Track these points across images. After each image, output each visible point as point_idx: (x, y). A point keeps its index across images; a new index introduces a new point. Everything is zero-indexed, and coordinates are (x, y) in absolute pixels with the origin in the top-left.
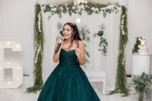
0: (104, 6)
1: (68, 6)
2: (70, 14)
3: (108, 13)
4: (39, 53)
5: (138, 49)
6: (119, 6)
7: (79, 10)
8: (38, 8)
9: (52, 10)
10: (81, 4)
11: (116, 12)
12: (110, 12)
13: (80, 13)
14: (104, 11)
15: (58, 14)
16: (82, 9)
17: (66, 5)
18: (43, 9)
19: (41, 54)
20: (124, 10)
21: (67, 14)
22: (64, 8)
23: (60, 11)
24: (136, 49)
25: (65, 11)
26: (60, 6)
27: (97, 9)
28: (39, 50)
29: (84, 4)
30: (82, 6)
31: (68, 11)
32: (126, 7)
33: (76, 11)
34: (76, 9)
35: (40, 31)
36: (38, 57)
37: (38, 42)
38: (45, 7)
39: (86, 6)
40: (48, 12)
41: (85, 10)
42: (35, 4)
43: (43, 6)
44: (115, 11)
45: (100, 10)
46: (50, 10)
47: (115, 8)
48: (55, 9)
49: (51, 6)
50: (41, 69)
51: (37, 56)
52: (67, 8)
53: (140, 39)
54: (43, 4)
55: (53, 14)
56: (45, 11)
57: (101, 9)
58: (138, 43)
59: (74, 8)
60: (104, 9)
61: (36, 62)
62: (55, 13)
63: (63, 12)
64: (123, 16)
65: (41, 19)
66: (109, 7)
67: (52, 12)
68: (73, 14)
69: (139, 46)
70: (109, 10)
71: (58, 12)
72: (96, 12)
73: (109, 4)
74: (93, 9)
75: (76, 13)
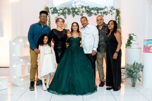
0: (102, 9)
1: (72, 9)
2: (74, 16)
3: (105, 15)
5: (131, 43)
6: (114, 9)
7: (81, 12)
9: (59, 12)
10: (82, 7)
11: (112, 14)
12: (106, 15)
13: (82, 15)
14: (101, 13)
15: (63, 15)
16: (83, 12)
17: (70, 8)
18: (50, 11)
20: (118, 12)
21: (71, 15)
22: (69, 10)
23: (66, 13)
24: (129, 44)
25: (69, 12)
26: (65, 8)
27: (96, 12)
29: (85, 7)
30: (84, 9)
31: (71, 13)
34: (78, 11)
39: (87, 9)
40: (55, 14)
41: (86, 12)
42: (44, 7)
43: (51, 9)
45: (98, 12)
46: (57, 12)
48: (61, 11)
49: (58, 9)
52: (71, 11)
53: (132, 35)
54: (51, 7)
55: (59, 16)
56: (53, 13)
57: (100, 11)
58: (131, 38)
59: (76, 10)
62: (61, 14)
63: (68, 14)
64: (118, 17)
66: (106, 10)
68: (76, 15)
69: (131, 41)
70: (106, 12)
71: (63, 13)
72: (95, 14)
73: (106, 7)
74: (92, 11)
75: (78, 14)
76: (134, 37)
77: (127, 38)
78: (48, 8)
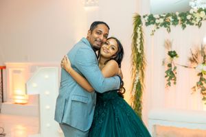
1: (180, 15)
2: (184, 26)
4: (137, 81)
7: (198, 20)
8: (138, 21)
9: (157, 21)
10: (200, 10)
13: (199, 25)
15: (165, 26)
16: (202, 18)
17: (177, 14)
18: (144, 21)
19: (141, 83)
21: (179, 26)
22: (175, 18)
23: (169, 24)
25: (175, 21)
26: (168, 15)
28: (137, 78)
30: (203, 14)
31: (180, 22)
33: (193, 21)
34: (192, 19)
35: (140, 51)
36: (137, 88)
37: (138, 66)
38: (147, 18)
40: (152, 25)
42: (135, 15)
43: (144, 17)
46: (154, 23)
48: (161, 21)
49: (156, 16)
50: (140, 105)
51: (135, 86)
52: (179, 18)
54: (145, 14)
55: (158, 28)
56: (148, 24)
59: (189, 17)
61: (134, 94)
62: (161, 26)
63: (174, 24)
65: (141, 35)
67: (157, 24)
68: (188, 26)
71: (165, 24)
75: (192, 24)
78: (140, 16)
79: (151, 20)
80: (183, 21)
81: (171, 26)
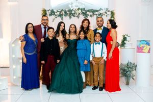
0: (97, 11)
2: (70, 17)
5: (125, 44)
6: (109, 11)
7: (78, 14)
10: (79, 9)
11: (107, 16)
12: (102, 16)
13: (78, 17)
14: (97, 15)
15: (60, 17)
17: (67, 10)
18: (48, 13)
20: (113, 14)
21: (68, 17)
22: (65, 12)
23: (63, 15)
24: (123, 44)
25: (66, 14)
26: (62, 10)
27: (92, 13)
29: (81, 10)
30: (80, 11)
31: (68, 15)
32: (114, 11)
34: (74, 13)
38: (50, 11)
39: (83, 11)
40: (53, 16)
41: (82, 14)
42: (42, 9)
43: (48, 11)
44: (106, 14)
46: (54, 14)
47: (105, 12)
48: (58, 13)
49: (55, 11)
52: (68, 13)
53: (126, 36)
54: (49, 9)
55: (56, 17)
56: (50, 15)
57: (95, 13)
58: (125, 39)
59: (73, 12)
60: (97, 13)
62: (58, 16)
66: (101, 12)
67: (56, 15)
68: (72, 17)
69: (125, 42)
70: (101, 14)
71: (60, 15)
72: (91, 16)
73: (101, 9)
74: (88, 13)
75: (74, 16)
76: (127, 38)
77: (122, 38)
78: (46, 10)
79: (52, 13)
80: (70, 14)
81: (64, 17)
